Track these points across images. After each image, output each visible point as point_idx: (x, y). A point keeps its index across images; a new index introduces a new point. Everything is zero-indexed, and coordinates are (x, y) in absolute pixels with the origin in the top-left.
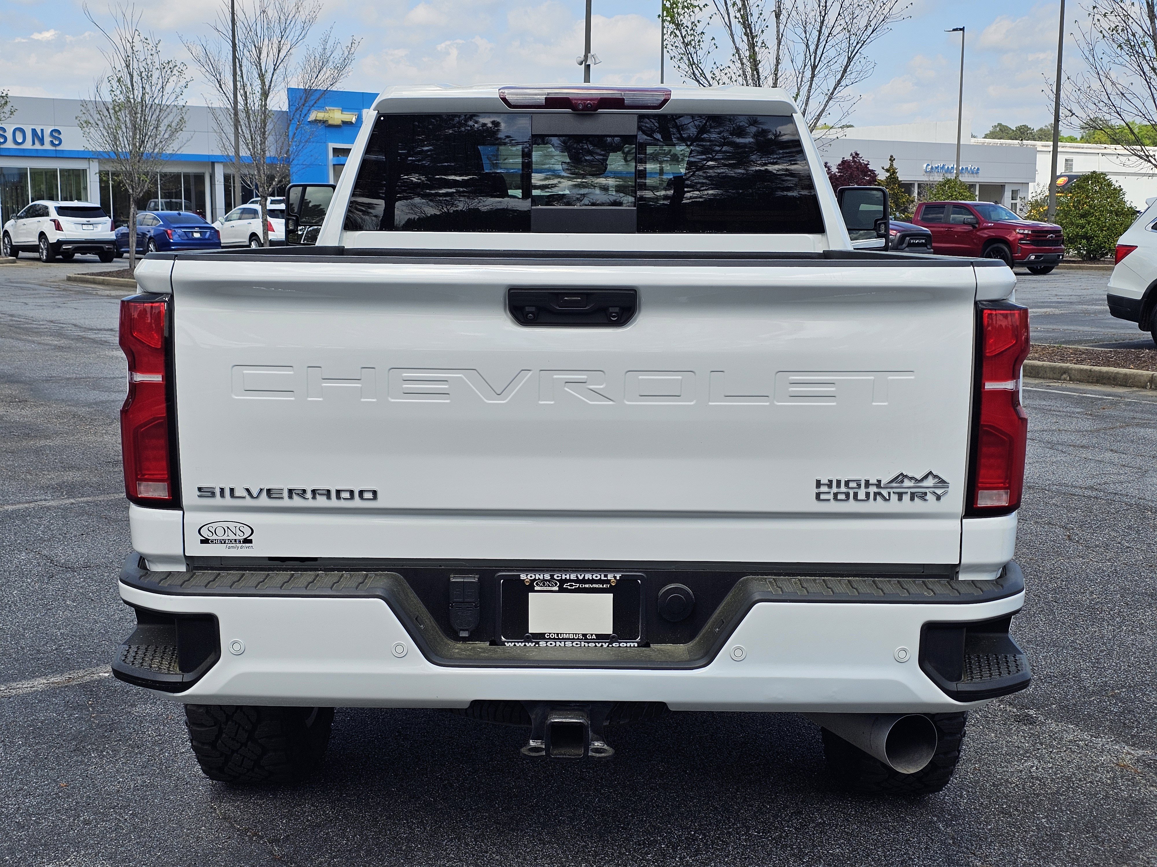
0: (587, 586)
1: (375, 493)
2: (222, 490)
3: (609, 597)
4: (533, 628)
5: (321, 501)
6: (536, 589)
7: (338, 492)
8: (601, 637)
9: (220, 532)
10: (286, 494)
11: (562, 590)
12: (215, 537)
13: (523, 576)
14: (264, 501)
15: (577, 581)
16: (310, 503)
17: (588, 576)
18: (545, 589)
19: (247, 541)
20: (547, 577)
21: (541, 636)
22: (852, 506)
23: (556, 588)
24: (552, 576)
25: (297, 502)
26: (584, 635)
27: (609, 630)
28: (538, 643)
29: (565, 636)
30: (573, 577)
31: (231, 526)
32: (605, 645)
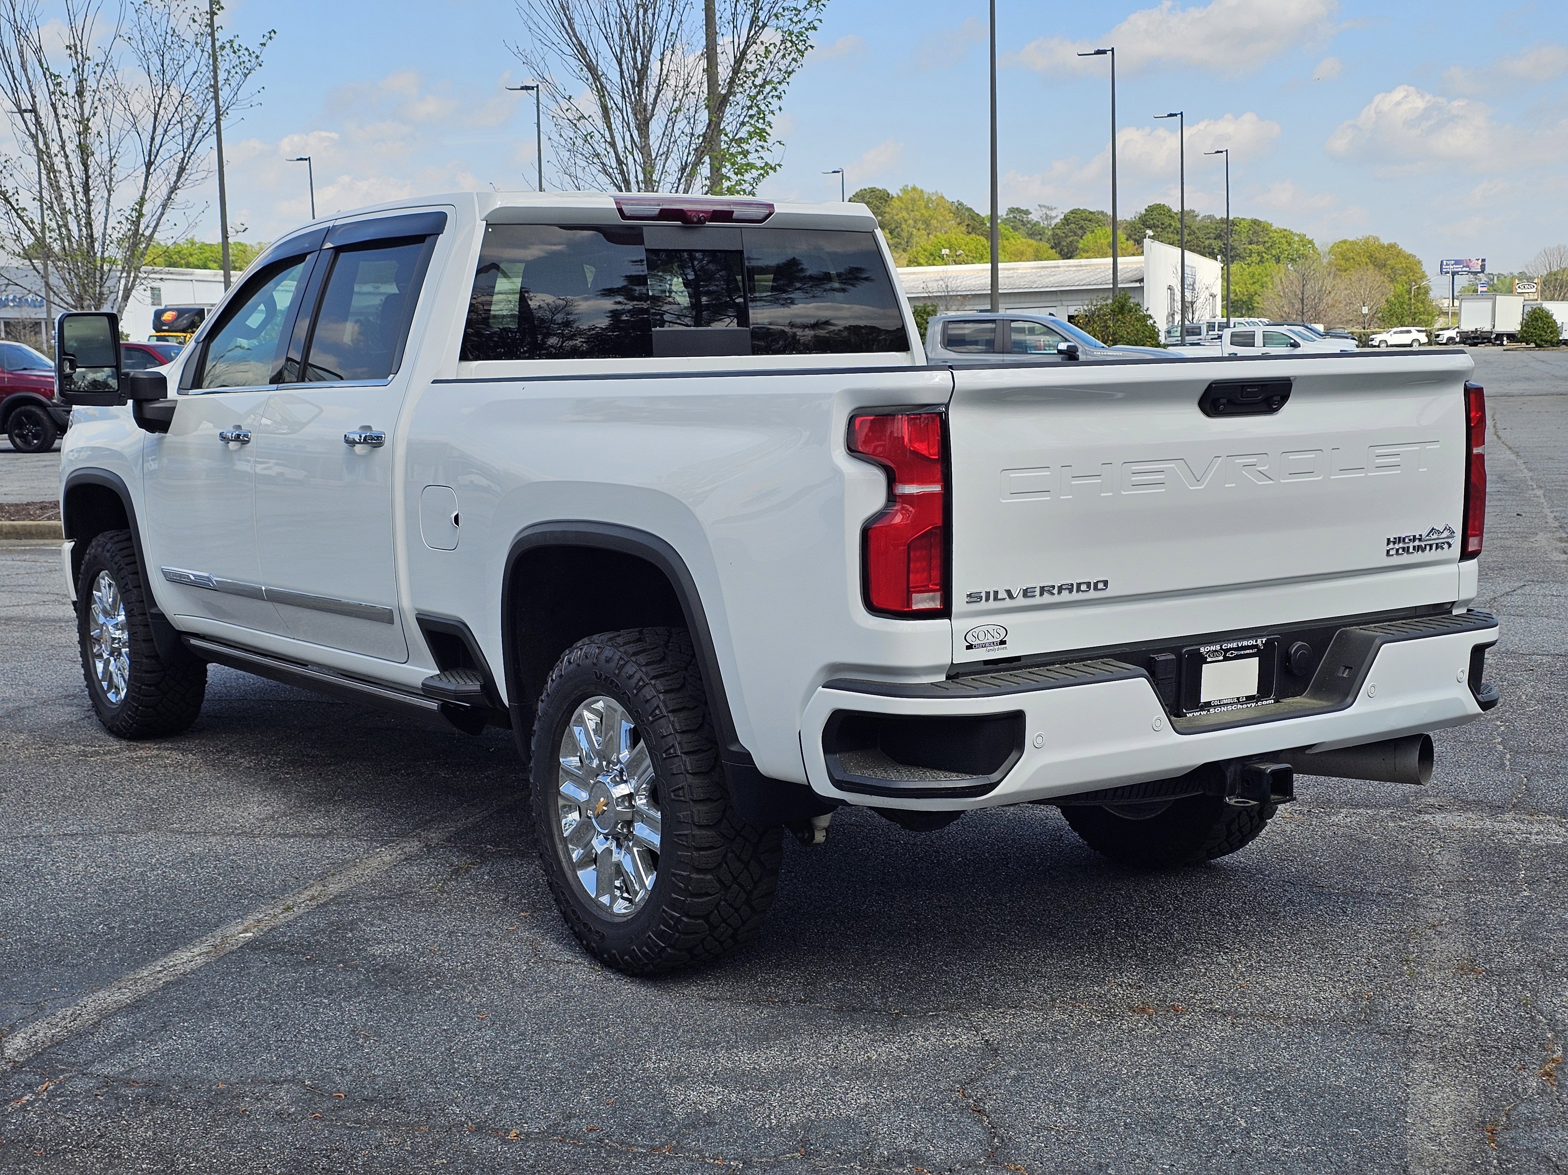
0: (1242, 652)
1: (1106, 583)
2: (988, 593)
3: (1256, 660)
4: (1204, 699)
5: (1065, 596)
6: (1209, 660)
7: (1079, 585)
8: (1249, 698)
9: (982, 636)
10: (1038, 593)
11: (1226, 659)
12: (978, 642)
13: (1202, 650)
14: (1021, 601)
15: (1238, 649)
16: (1056, 598)
17: (1245, 643)
18: (1214, 659)
19: (1003, 642)
20: (1218, 647)
21: (1208, 704)
22: (1405, 559)
23: (1221, 658)
24: (1221, 646)
25: (1047, 599)
26: (1238, 699)
27: (1254, 691)
28: (1209, 711)
29: (1225, 702)
30: (1235, 645)
31: (990, 628)
32: (1253, 705)
